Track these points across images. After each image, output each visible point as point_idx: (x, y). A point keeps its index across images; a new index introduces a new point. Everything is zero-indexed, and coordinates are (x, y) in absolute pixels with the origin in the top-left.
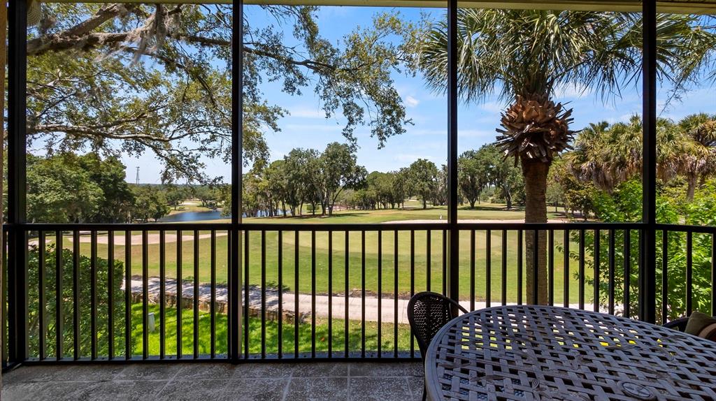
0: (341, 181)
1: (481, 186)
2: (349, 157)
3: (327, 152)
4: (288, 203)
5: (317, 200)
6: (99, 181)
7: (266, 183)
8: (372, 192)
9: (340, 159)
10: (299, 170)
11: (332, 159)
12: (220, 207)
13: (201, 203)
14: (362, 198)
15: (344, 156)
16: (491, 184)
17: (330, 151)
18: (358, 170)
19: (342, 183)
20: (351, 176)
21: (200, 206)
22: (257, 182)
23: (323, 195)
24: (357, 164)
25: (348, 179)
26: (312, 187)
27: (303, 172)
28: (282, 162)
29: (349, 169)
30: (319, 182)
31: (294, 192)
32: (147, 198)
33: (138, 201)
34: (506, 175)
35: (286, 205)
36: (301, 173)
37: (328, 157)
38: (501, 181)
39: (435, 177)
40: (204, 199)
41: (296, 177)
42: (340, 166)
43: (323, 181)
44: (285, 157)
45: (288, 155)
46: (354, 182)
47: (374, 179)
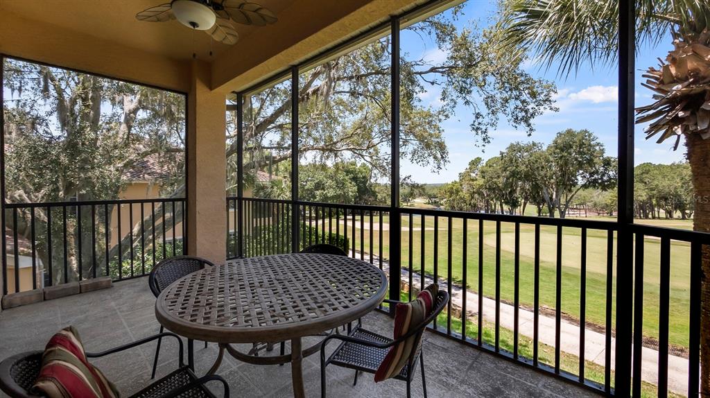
0: (579, 178)
2: (591, 146)
3: (556, 142)
4: (507, 203)
5: (544, 201)
6: (356, 182)
7: (481, 182)
9: (574, 149)
10: (517, 166)
11: (562, 150)
12: (442, 205)
15: (582, 145)
17: (560, 141)
19: (581, 181)
20: (596, 171)
21: (426, 203)
22: (473, 180)
24: (604, 155)
25: (592, 174)
26: (536, 185)
27: (523, 168)
28: (498, 158)
29: (590, 162)
31: (513, 191)
32: (385, 195)
33: (379, 196)
35: (504, 205)
36: (520, 169)
37: (557, 148)
40: (430, 197)
41: (513, 174)
42: (576, 159)
44: (502, 153)
45: (504, 151)
46: (602, 178)
47: (642, 174)
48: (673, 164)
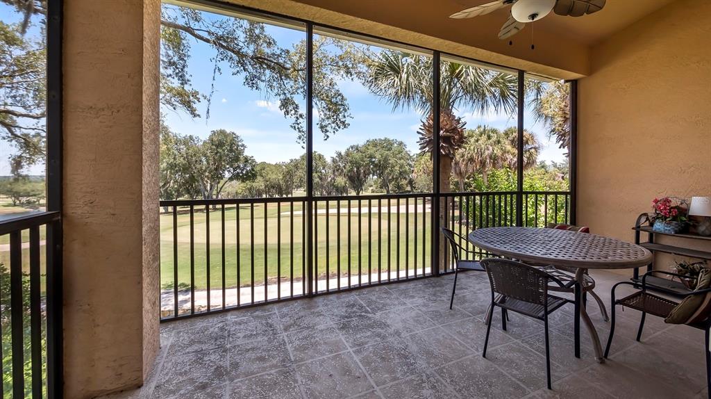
0: (226, 172)
1: (365, 177)
2: (238, 146)
3: (211, 139)
8: (259, 183)
9: (227, 147)
10: (175, 159)
11: (217, 147)
13: (10, 201)
14: (248, 191)
15: (231, 145)
16: (373, 175)
17: (215, 139)
18: (246, 160)
19: (227, 175)
20: (239, 167)
21: (9, 205)
23: (205, 187)
24: (245, 154)
25: (235, 169)
26: (192, 178)
27: (180, 161)
29: (237, 159)
30: (201, 172)
34: (386, 168)
36: (178, 162)
37: (213, 145)
38: (382, 173)
39: (324, 168)
40: (16, 195)
43: (205, 171)
46: (242, 173)
47: (261, 170)
48: (276, 164)
